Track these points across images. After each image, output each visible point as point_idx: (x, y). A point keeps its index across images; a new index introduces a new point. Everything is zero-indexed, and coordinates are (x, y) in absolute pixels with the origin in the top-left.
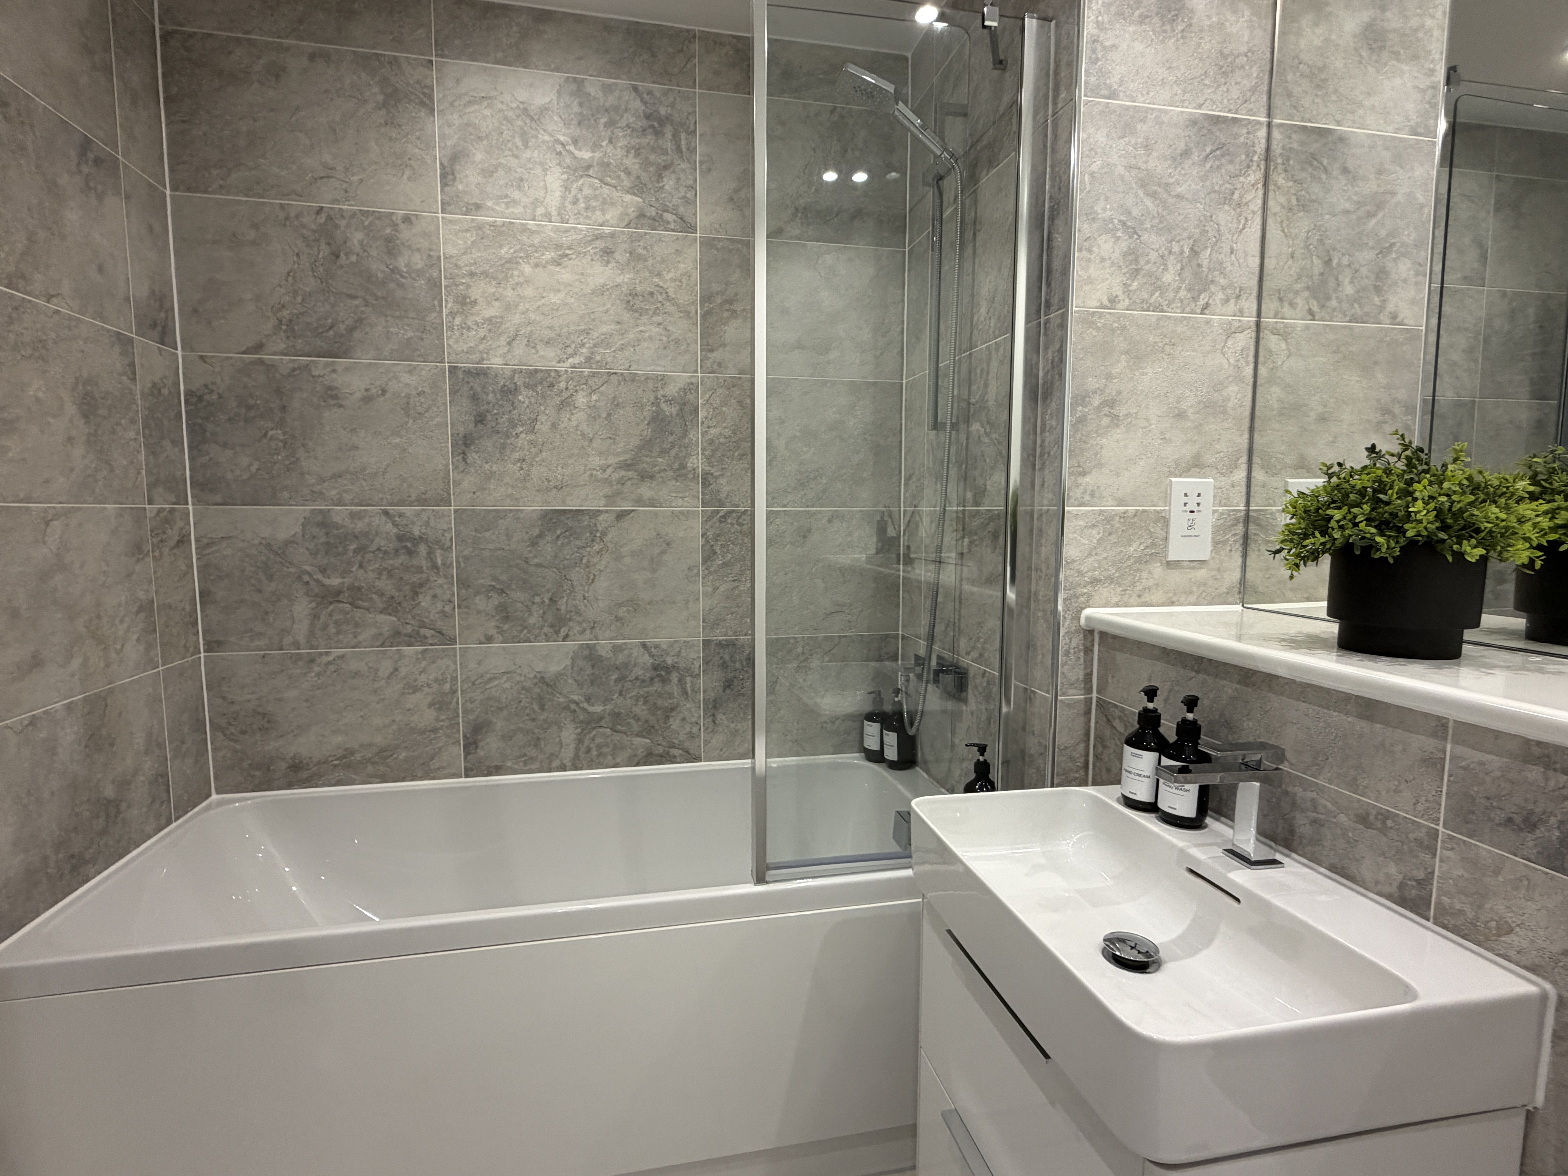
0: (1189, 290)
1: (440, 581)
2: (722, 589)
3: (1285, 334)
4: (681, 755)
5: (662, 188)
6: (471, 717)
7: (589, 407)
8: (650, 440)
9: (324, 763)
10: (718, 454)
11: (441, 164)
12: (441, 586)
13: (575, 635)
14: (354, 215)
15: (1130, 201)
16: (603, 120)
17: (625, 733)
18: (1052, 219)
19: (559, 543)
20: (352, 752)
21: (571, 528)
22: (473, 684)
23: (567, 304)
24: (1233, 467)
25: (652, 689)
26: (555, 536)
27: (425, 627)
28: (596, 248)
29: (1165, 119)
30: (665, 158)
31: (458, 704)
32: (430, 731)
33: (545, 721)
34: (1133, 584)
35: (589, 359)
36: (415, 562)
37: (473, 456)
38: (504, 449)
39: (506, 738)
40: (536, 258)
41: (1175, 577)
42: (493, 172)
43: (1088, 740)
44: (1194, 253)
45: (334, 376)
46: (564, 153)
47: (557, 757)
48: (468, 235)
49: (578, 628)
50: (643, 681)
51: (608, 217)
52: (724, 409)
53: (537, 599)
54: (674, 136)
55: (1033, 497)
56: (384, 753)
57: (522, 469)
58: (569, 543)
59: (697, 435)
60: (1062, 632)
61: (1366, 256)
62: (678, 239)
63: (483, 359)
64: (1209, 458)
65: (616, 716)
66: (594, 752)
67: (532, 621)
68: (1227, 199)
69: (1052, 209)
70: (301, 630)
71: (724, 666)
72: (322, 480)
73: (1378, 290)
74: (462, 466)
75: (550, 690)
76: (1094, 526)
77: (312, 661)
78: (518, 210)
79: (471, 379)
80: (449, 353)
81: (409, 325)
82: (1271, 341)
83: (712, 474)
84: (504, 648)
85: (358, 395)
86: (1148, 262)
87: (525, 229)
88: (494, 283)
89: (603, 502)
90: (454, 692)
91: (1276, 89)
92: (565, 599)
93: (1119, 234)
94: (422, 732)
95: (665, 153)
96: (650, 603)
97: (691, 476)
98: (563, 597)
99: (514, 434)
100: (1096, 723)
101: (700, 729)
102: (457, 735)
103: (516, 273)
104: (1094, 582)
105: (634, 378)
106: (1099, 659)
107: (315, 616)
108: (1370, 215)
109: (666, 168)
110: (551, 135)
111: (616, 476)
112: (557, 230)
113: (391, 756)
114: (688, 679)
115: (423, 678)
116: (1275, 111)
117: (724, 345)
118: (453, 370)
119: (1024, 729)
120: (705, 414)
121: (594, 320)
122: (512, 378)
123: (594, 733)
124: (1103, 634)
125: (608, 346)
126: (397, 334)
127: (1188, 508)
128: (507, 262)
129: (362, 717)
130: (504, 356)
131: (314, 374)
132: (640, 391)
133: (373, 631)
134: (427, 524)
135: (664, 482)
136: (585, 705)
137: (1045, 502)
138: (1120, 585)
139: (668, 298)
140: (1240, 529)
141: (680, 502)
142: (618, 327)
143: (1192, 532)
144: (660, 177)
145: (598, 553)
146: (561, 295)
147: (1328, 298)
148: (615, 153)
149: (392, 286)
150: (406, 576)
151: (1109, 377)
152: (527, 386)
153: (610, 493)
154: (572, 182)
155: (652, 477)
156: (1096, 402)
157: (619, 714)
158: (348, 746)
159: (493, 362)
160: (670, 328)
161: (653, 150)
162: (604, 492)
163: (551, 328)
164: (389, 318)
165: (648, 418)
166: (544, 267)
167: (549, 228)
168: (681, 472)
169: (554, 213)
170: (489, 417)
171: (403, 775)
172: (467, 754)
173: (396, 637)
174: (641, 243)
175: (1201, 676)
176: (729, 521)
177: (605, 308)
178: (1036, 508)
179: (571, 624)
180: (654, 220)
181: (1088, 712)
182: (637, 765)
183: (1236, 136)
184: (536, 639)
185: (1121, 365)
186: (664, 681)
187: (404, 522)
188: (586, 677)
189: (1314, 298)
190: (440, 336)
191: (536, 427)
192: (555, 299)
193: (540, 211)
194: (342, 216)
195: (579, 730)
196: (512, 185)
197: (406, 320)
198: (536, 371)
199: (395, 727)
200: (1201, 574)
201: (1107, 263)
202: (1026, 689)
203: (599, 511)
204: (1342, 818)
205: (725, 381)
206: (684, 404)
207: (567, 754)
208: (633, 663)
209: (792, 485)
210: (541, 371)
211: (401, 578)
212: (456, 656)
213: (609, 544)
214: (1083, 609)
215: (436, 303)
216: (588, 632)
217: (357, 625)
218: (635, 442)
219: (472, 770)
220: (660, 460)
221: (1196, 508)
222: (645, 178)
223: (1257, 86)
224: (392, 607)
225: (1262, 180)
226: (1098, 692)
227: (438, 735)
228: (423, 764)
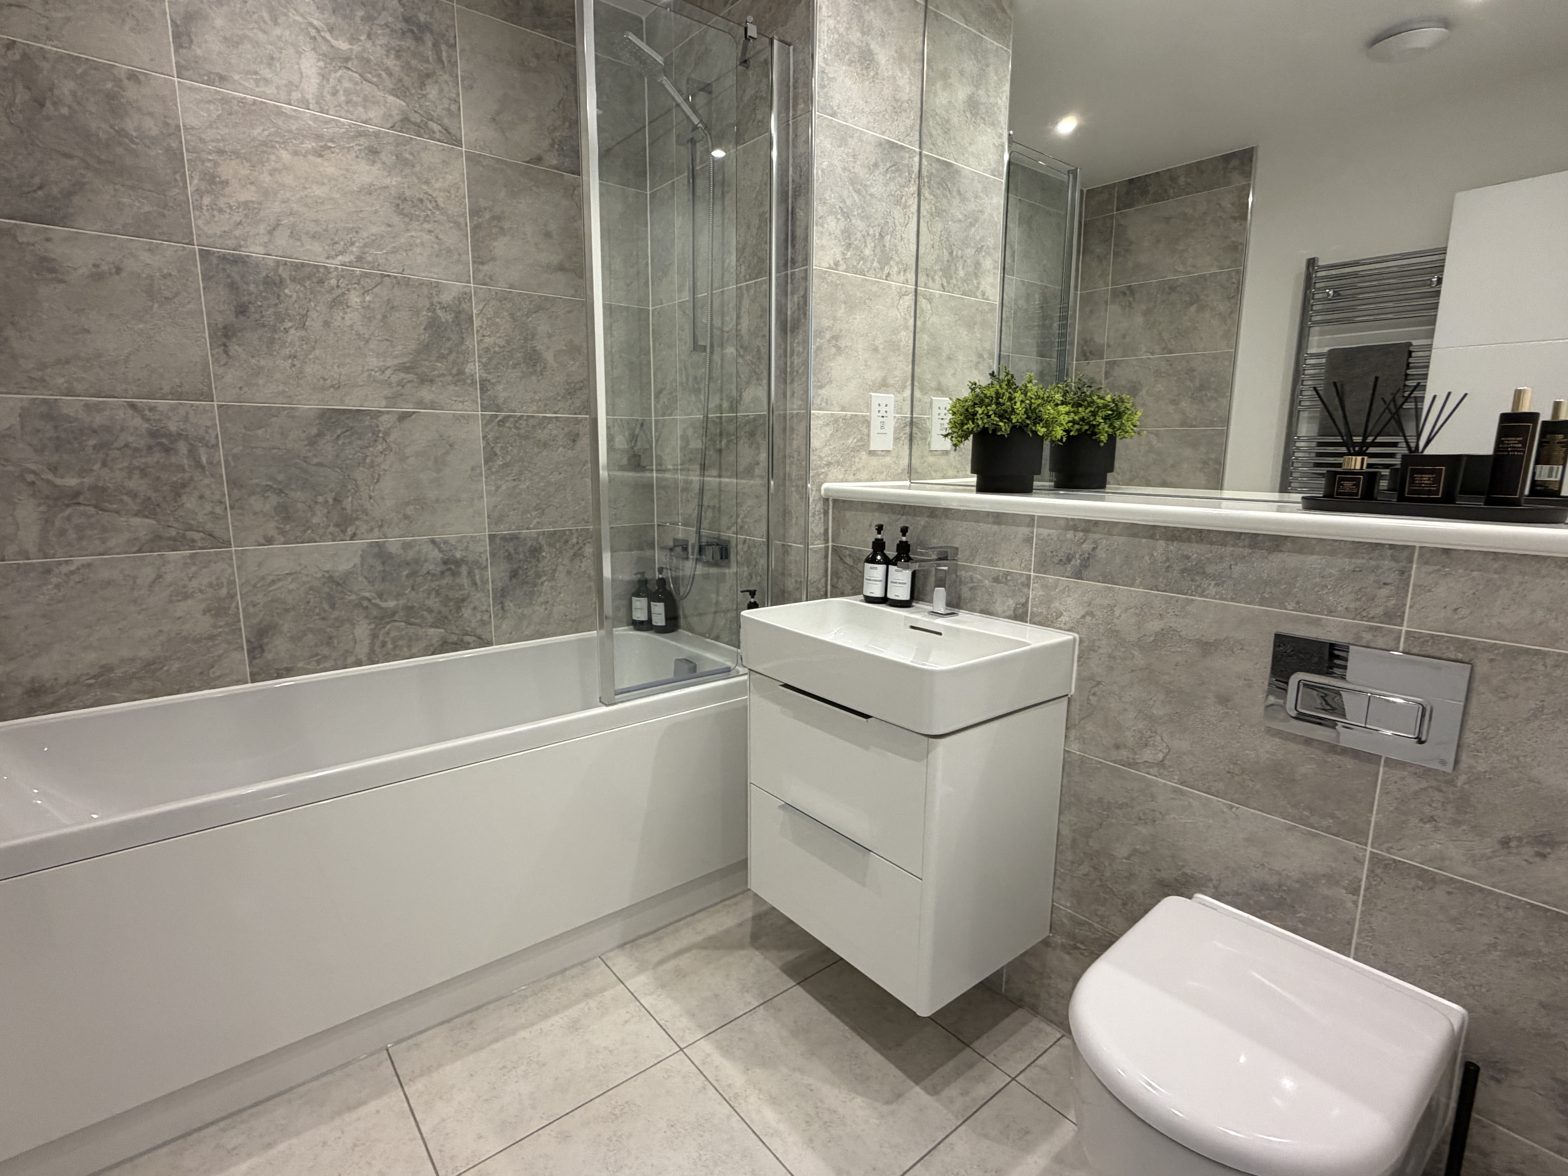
0: (879, 262)
1: (206, 481)
2: (504, 487)
3: (930, 300)
4: (474, 641)
5: (424, 96)
6: (254, 621)
7: (363, 308)
8: (428, 345)
9: (75, 683)
10: (495, 361)
11: (172, 20)
12: (208, 486)
13: (362, 533)
14: (61, 58)
15: (845, 193)
16: (361, 13)
17: (420, 625)
18: (795, 197)
19: (340, 442)
20: (109, 669)
21: (352, 428)
22: (254, 586)
23: (332, 199)
24: (904, 387)
25: (444, 582)
26: (335, 435)
27: (191, 530)
28: (360, 145)
29: (864, 138)
30: (426, 66)
31: (238, 609)
32: (205, 639)
33: (337, 619)
34: (851, 466)
35: (360, 259)
36: (173, 460)
37: (235, 348)
38: (271, 343)
39: (295, 639)
40: (294, 144)
41: (874, 461)
42: (237, 43)
43: (827, 576)
44: (881, 236)
45: (49, 245)
46: (319, 39)
47: (352, 653)
48: (212, 107)
49: (365, 527)
50: (434, 575)
51: (371, 114)
52: (497, 320)
53: (320, 499)
54: (434, 45)
55: (785, 404)
56: (150, 667)
57: (294, 365)
58: (350, 443)
59: (473, 343)
60: (811, 501)
61: (970, 252)
62: (443, 150)
63: (241, 246)
64: (891, 381)
65: (409, 609)
66: (390, 646)
67: (315, 520)
68: (898, 203)
69: (794, 190)
70: (29, 537)
71: (509, 557)
72: (43, 366)
73: (976, 276)
74: (223, 359)
75: (340, 588)
76: (828, 425)
77: (48, 571)
78: (270, 90)
79: (228, 267)
80: (198, 235)
81: (146, 198)
82: (923, 303)
83: (489, 381)
84: (287, 549)
85: (84, 271)
86: (856, 239)
87: (279, 113)
88: (247, 165)
89: (384, 403)
90: (232, 596)
91: (924, 130)
92: (350, 499)
93: (839, 216)
94: (196, 641)
95: (428, 62)
96: (437, 501)
97: (469, 381)
98: (347, 497)
99: (282, 328)
100: (832, 563)
101: (490, 617)
102: (239, 641)
103: (273, 157)
104: (829, 464)
105: (407, 282)
106: (833, 518)
107: (47, 521)
108: (972, 225)
109: (428, 76)
110: (302, 16)
111: (394, 379)
112: (316, 119)
113: (161, 668)
114: (477, 571)
115: (194, 583)
116: (924, 146)
117: (493, 259)
118: (205, 255)
119: (783, 574)
120: (480, 323)
121: (362, 219)
122: (276, 269)
123: (388, 627)
124: (835, 501)
125: (380, 248)
126: (130, 206)
127: (880, 415)
128: (261, 145)
129: (120, 629)
130: (265, 245)
131: (20, 240)
132: (415, 296)
133: (127, 535)
134: (186, 419)
135: (443, 386)
136: (377, 601)
137: (795, 407)
138: (842, 466)
139: (437, 207)
140: (908, 429)
141: (460, 406)
142: (390, 229)
143: (883, 431)
144: (423, 85)
145: (381, 453)
146: (326, 189)
147: (951, 278)
148: (375, 51)
149: (120, 150)
150: (164, 476)
151: (835, 319)
152: (293, 280)
153: (390, 395)
154: (330, 71)
155: (432, 381)
156: (828, 336)
157: (412, 608)
158: (104, 662)
159: (252, 250)
160: (441, 236)
161: (414, 55)
162: (386, 392)
163: (317, 221)
164: (117, 187)
165: (425, 324)
166: (305, 156)
167: (308, 115)
168: (460, 377)
169: (312, 101)
170: (252, 309)
171: (177, 687)
172: (252, 658)
173: (157, 542)
174: (408, 147)
175: (904, 517)
176: (507, 425)
177: (374, 209)
178: (788, 412)
179: (358, 523)
180: (419, 127)
181: (826, 557)
182: (433, 654)
183: (902, 158)
184: (322, 538)
185: (841, 312)
186: (455, 574)
187: (157, 417)
188: (377, 575)
189: (944, 277)
190: (186, 215)
191: (307, 324)
192: (319, 191)
193: (296, 95)
194: (44, 58)
195: (373, 626)
196: (262, 62)
197: (140, 191)
198: (303, 265)
199: (162, 638)
200: (888, 460)
201: (833, 236)
202: (783, 545)
203: (379, 412)
204: (986, 582)
205: (496, 293)
206: (460, 312)
207: (362, 650)
208: (423, 559)
209: (562, 394)
210: (309, 265)
211: (158, 478)
212: (232, 559)
213: (392, 445)
214: (822, 483)
215: (178, 177)
216: (376, 530)
217: (104, 529)
218: (412, 346)
219: (260, 674)
220: (439, 364)
221: (885, 415)
222: (407, 80)
223: (913, 125)
224: (148, 509)
225: (916, 192)
226: (833, 541)
227: (217, 642)
228: (201, 673)
